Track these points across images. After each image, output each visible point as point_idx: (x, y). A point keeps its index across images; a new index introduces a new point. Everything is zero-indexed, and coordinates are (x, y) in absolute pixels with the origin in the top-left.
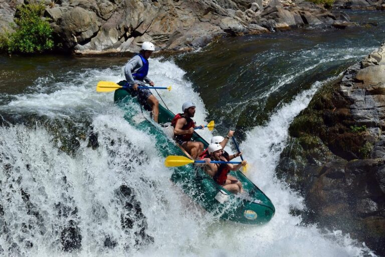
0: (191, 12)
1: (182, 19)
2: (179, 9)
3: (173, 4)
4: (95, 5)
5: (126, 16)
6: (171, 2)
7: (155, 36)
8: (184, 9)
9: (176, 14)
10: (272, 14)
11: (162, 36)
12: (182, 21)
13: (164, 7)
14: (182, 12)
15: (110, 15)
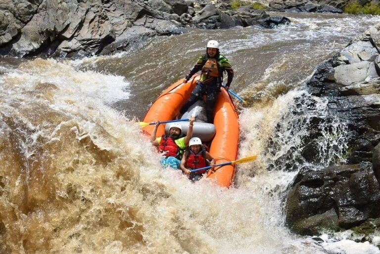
0: (122, 15)
1: (112, 22)
2: (109, 11)
3: (101, 5)
4: (11, 5)
5: (48, 18)
6: (99, 3)
7: (84, 40)
8: (114, 11)
9: (106, 17)
10: (211, 17)
11: (92, 41)
12: (112, 24)
13: (92, 9)
14: (112, 15)
15: (30, 17)
